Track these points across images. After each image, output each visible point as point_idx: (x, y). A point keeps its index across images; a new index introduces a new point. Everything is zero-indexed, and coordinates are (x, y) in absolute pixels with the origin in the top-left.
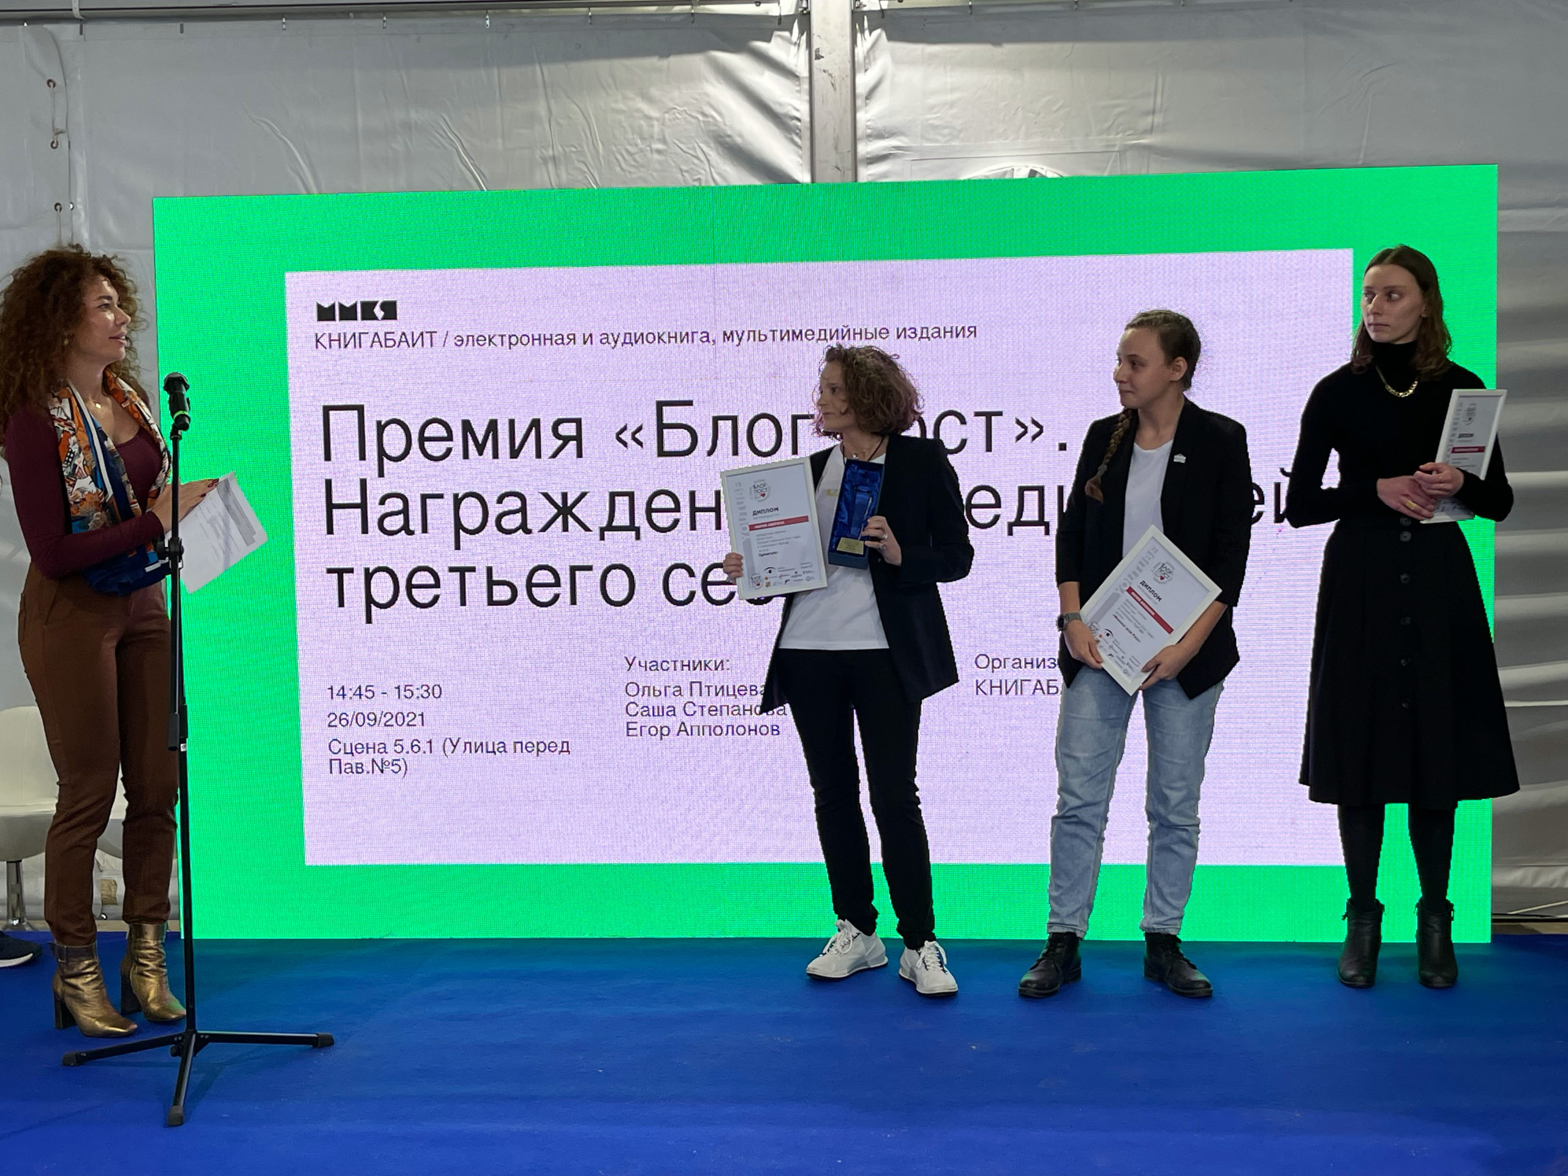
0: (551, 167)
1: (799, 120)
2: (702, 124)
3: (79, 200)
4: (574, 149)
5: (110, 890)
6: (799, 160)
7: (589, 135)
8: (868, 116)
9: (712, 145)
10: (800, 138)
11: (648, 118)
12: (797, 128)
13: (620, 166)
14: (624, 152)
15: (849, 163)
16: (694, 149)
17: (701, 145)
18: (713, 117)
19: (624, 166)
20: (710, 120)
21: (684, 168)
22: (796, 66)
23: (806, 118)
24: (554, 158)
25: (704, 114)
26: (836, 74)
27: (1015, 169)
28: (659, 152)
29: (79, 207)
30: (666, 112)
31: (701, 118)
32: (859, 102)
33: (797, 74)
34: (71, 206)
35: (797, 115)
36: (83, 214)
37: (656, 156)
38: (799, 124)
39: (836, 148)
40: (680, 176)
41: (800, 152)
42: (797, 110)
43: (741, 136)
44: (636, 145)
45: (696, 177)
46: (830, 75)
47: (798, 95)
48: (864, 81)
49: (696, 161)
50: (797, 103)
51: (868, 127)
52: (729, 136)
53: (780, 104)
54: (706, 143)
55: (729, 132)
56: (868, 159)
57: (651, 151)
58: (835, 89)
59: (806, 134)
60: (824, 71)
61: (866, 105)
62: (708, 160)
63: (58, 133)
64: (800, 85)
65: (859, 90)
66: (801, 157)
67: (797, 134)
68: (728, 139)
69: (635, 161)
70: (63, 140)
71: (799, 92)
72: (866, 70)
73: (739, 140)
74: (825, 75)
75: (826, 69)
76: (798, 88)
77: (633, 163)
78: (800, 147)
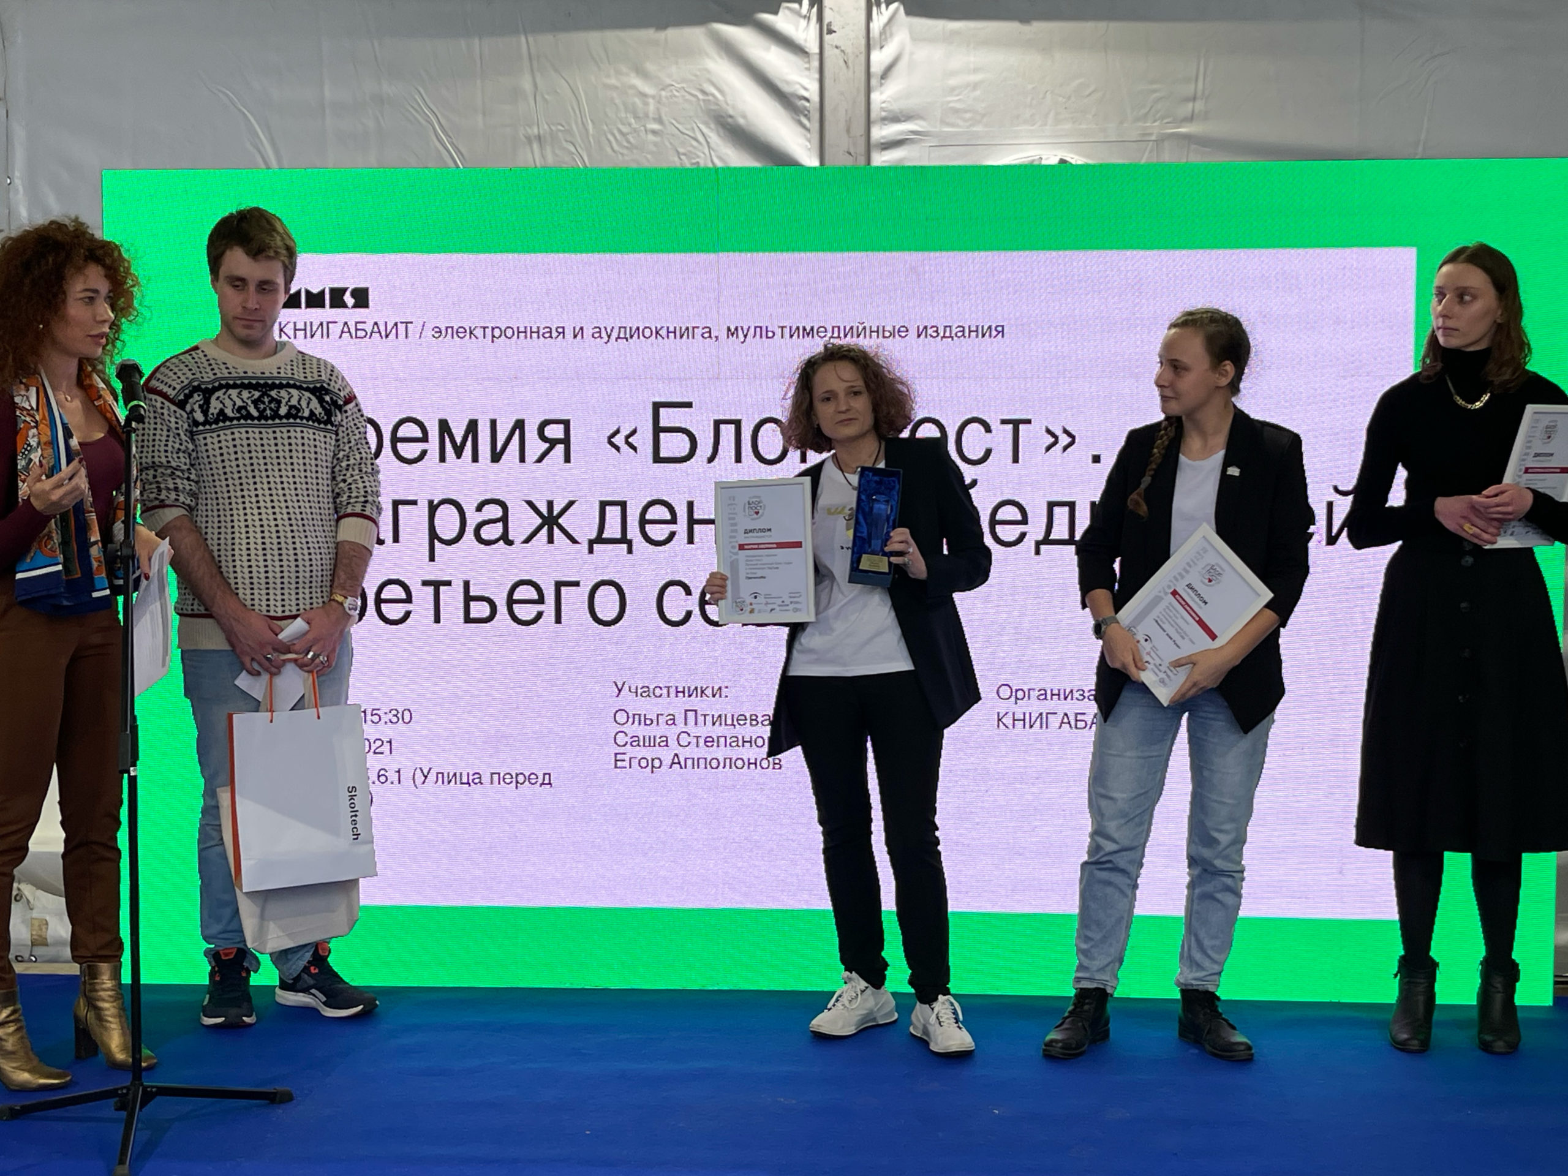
0: (535, 146)
1: (807, 100)
2: (702, 103)
3: (17, 174)
4: (560, 128)
5: (41, 929)
6: (808, 144)
7: (578, 112)
8: (884, 97)
9: (712, 126)
10: (809, 119)
11: (643, 95)
12: (805, 108)
13: (612, 148)
14: (616, 132)
15: (861, 148)
16: (693, 129)
17: (701, 126)
18: (713, 95)
19: (616, 147)
20: (711, 98)
21: (681, 150)
22: (806, 41)
23: (815, 97)
24: (539, 138)
25: (704, 92)
26: (849, 50)
27: (1043, 157)
28: (654, 132)
29: (18, 182)
30: (663, 89)
31: (701, 96)
32: (874, 82)
33: (807, 50)
34: (9, 181)
35: (806, 94)
36: (21, 189)
37: (651, 137)
38: (807, 104)
39: (848, 131)
40: (676, 159)
41: (809, 135)
42: (806, 89)
43: (744, 117)
44: (630, 125)
45: (694, 161)
46: (843, 51)
47: (807, 73)
48: (879, 59)
49: (694, 143)
50: (806, 82)
51: (882, 109)
52: (731, 117)
53: (787, 83)
54: (706, 124)
55: (731, 112)
56: (882, 144)
57: (646, 131)
58: (848, 67)
59: (816, 116)
60: (837, 47)
61: (881, 85)
62: (708, 143)
64: (809, 62)
65: (873, 69)
66: (809, 141)
67: (806, 116)
68: (730, 120)
69: (628, 142)
70: (2, 108)
71: (808, 69)
72: (882, 47)
73: (741, 121)
74: (837, 51)
75: (838, 44)
76: (807, 66)
77: (626, 144)
78: (808, 130)
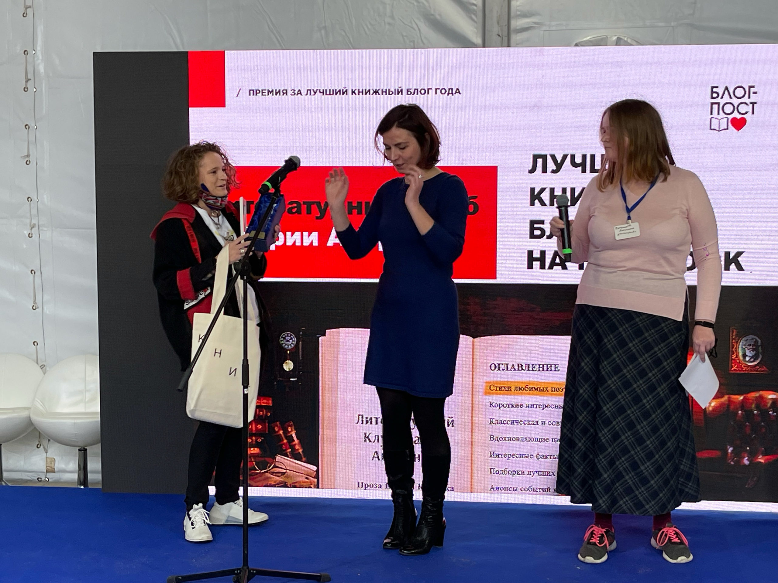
0: (323, 32)
1: (475, 5)
2: (417, 8)
3: (39, 48)
4: (337, 22)
5: (51, 464)
6: (475, 30)
7: (347, 13)
8: (518, 3)
9: (422, 20)
10: (476, 16)
12: (474, 10)
14: (368, 24)
15: (506, 33)
16: (411, 22)
17: (417, 21)
19: (368, 32)
20: (421, 4)
21: (404, 34)
23: (480, 4)
24: (325, 28)
27: (609, 36)
28: (389, 24)
29: (39, 53)
31: (415, 4)
34: (34, 52)
36: (40, 57)
39: (498, 23)
41: (476, 25)
44: (376, 20)
49: (412, 30)
52: (432, 15)
54: (419, 19)
55: (432, 12)
56: (517, 30)
57: (385, 23)
63: (27, 8)
69: (375, 29)
70: (29, 11)
77: (373, 31)
78: (476, 22)
